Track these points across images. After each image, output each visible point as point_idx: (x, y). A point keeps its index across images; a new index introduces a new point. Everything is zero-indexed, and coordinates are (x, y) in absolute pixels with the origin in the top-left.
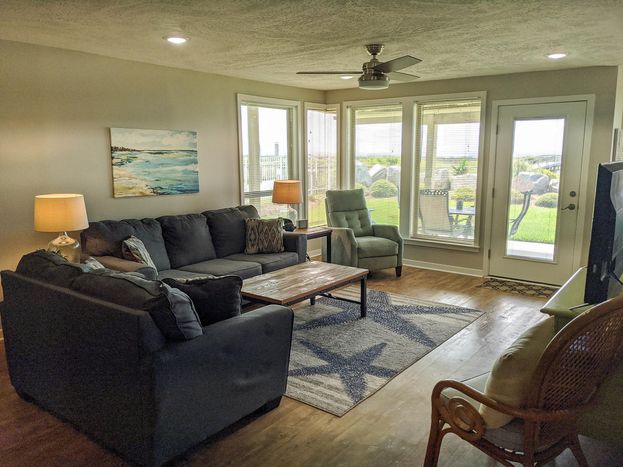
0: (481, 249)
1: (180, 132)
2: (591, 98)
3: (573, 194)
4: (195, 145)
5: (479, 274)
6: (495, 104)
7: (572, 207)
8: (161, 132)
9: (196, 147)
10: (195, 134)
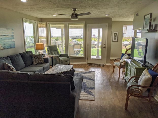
0: (86, 58)
1: (9, 29)
2: (107, 24)
3: (104, 45)
4: (13, 33)
5: (85, 63)
6: (87, 25)
7: (104, 47)
8: (4, 29)
9: (13, 34)
10: (13, 29)
